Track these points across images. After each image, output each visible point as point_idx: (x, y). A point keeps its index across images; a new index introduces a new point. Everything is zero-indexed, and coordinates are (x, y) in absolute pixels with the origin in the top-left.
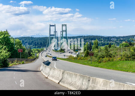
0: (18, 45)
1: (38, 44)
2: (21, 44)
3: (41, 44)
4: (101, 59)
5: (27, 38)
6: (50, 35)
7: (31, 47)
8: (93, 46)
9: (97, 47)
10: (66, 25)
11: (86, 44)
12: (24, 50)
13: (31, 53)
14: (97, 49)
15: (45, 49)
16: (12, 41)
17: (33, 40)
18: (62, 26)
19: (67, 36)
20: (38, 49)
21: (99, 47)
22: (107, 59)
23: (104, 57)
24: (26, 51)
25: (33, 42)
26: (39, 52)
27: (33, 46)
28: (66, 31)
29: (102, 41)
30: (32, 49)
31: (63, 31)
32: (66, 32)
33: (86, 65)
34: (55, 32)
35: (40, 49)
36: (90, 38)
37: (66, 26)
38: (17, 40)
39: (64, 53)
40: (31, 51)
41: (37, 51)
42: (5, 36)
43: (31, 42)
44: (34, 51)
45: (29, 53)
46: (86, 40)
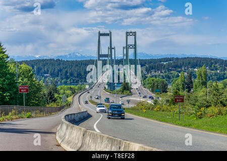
0: (25, 77)
1: (72, 74)
2: (32, 75)
3: (79, 75)
4: (203, 109)
5: (48, 62)
6: (100, 56)
7: (57, 82)
8: (196, 81)
9: (204, 84)
10: (135, 33)
11: (179, 76)
12: (39, 89)
13: (56, 95)
14: (204, 89)
15: (87, 87)
16: (12, 68)
17: (62, 66)
18: (127, 36)
19: (138, 58)
20: (72, 86)
21: (208, 83)
22: (216, 110)
23: (210, 106)
24: (45, 91)
25: (60, 70)
26: (74, 92)
27: (62, 79)
28: (135, 46)
29: (217, 69)
30: (59, 87)
31: (127, 47)
32: (135, 48)
33: (167, 122)
34: (111, 48)
35: (76, 87)
36: (189, 63)
37: (135, 36)
38: (23, 66)
39: (128, 95)
40: (57, 91)
41: (69, 92)
43: (56, 71)
44: (62, 91)
45: (51, 95)
46: (181, 67)
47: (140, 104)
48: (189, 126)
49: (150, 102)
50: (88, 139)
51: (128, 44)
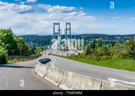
0: (21, 43)
1: (42, 42)
2: (24, 42)
3: (45, 42)
4: (100, 57)
5: (31, 36)
6: (54, 33)
7: (35, 45)
8: (97, 44)
9: (100, 46)
10: (70, 23)
11: (89, 42)
12: (27, 48)
13: (35, 51)
14: (100, 48)
15: (49, 47)
16: (15, 39)
17: (37, 38)
18: (66, 24)
19: (71, 34)
20: (42, 47)
21: (102, 45)
22: (106, 57)
24: (30, 49)
25: (37, 40)
26: (43, 50)
27: (38, 44)
28: (70, 29)
29: (106, 39)
30: (36, 47)
31: (66, 30)
32: (70, 30)
34: (59, 30)
35: (44, 47)
36: (94, 36)
37: (70, 24)
38: (20, 38)
39: (67, 51)
40: (35, 49)
41: (40, 49)
42: (8, 34)
43: (35, 40)
44: (37, 49)
45: (33, 51)
46: (90, 38)
47: (72, 54)
48: (94, 64)
49: (77, 54)
50: (49, 70)
51: (67, 28)
